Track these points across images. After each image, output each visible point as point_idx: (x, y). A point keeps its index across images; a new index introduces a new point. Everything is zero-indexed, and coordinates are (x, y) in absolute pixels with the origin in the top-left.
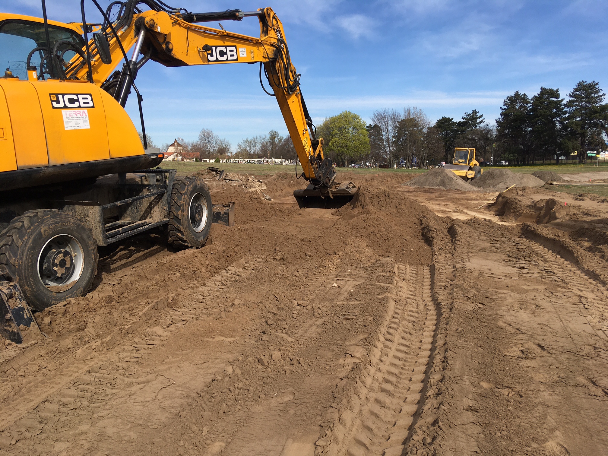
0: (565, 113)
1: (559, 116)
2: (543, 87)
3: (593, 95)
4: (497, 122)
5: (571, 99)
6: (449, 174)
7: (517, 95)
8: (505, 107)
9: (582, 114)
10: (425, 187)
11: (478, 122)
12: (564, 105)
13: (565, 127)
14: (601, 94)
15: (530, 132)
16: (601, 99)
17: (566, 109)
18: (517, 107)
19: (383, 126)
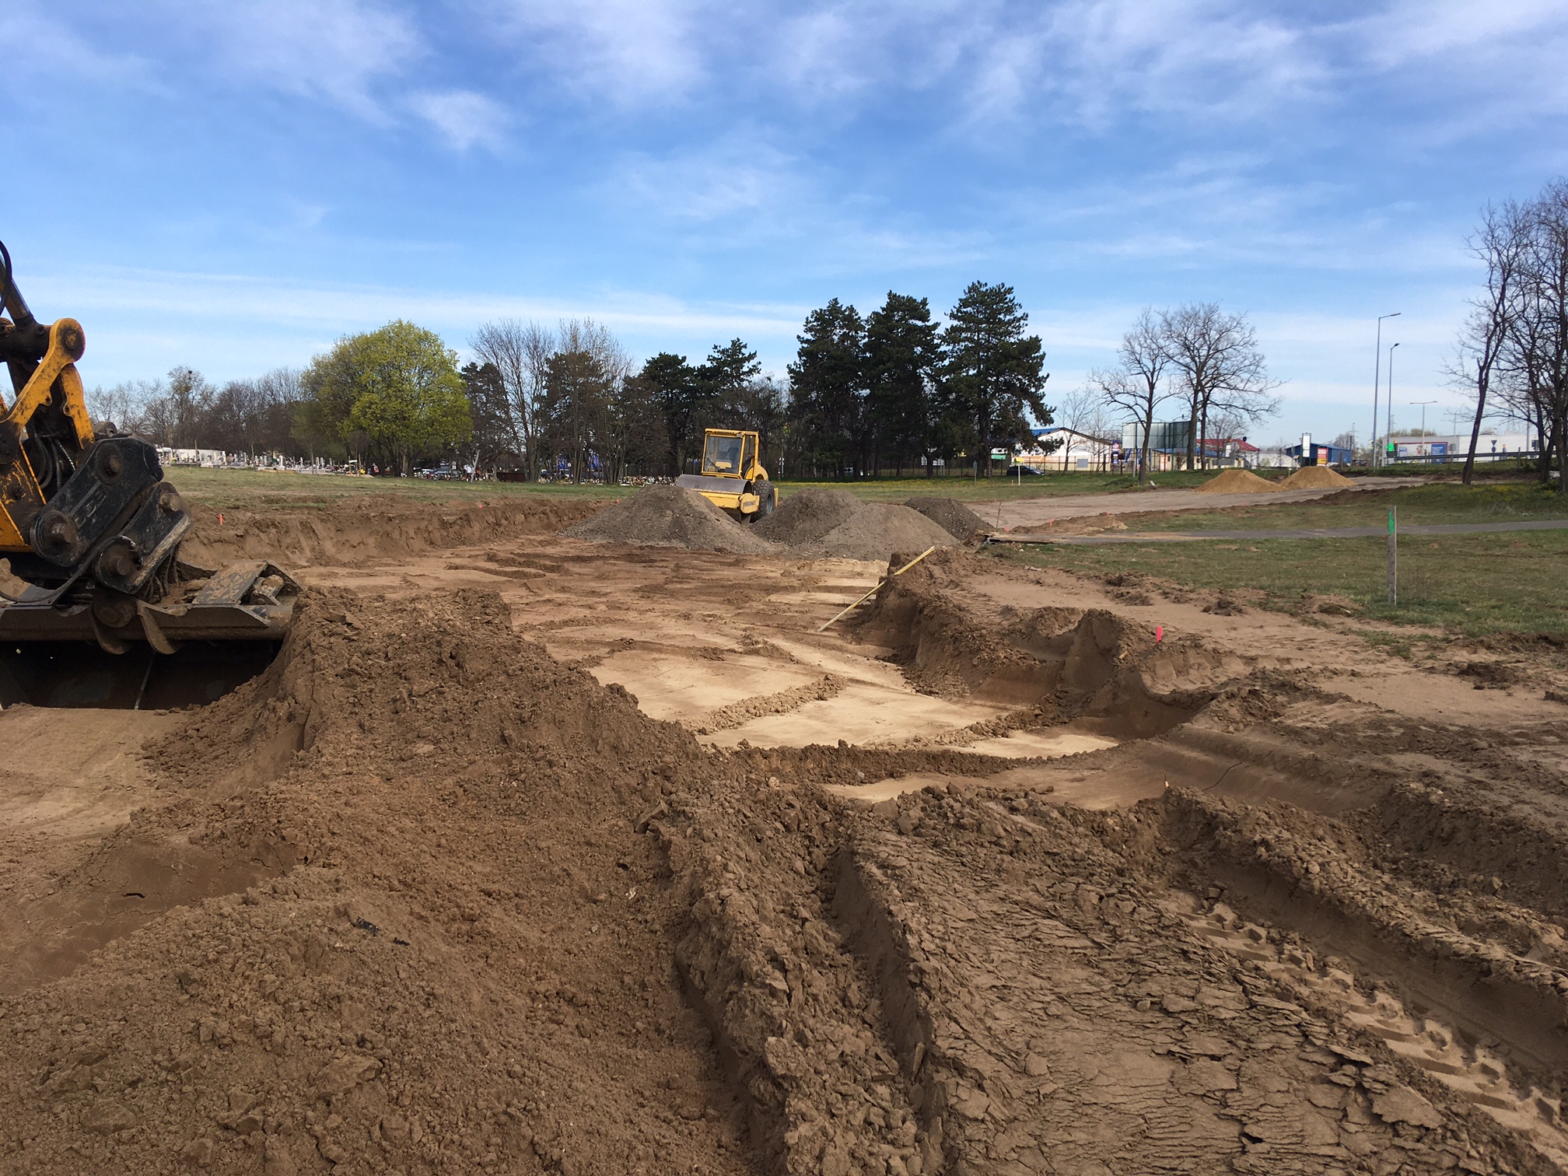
0: (943, 356)
1: (929, 363)
2: (894, 292)
3: (1002, 316)
4: (791, 371)
5: (955, 323)
6: (694, 503)
7: (834, 307)
8: (808, 336)
9: (980, 360)
10: (630, 541)
11: (745, 369)
12: (940, 337)
13: (943, 390)
14: (1019, 314)
15: (866, 398)
16: (1019, 327)
17: (943, 348)
18: (836, 338)
19: (505, 368)
